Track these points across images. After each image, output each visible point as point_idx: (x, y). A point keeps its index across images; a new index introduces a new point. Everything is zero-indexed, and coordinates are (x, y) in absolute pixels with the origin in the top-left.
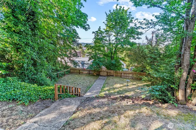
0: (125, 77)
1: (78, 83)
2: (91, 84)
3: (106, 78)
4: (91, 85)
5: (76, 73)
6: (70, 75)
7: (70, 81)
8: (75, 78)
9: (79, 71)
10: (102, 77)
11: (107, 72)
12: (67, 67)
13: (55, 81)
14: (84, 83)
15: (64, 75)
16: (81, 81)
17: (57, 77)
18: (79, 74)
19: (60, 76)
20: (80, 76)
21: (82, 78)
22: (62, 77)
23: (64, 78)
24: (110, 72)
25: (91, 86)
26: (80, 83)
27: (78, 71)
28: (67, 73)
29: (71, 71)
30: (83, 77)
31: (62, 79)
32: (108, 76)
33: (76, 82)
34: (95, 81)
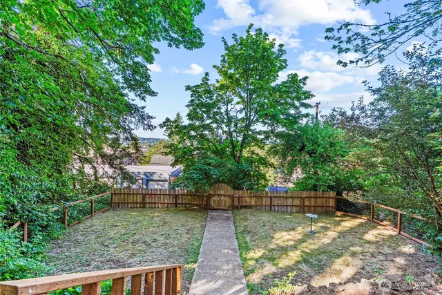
0: (284, 209)
1: (148, 240)
2: (197, 240)
3: (230, 214)
4: (197, 244)
5: (133, 206)
6: (110, 214)
7: (112, 234)
8: (132, 219)
9: (144, 199)
10: (216, 213)
11: (232, 198)
12: (99, 188)
13: (50, 238)
14: (167, 236)
15: (89, 212)
16: (154, 229)
17: (62, 220)
18: (144, 207)
19: (71, 217)
20: (149, 212)
21: (156, 219)
22: (79, 223)
23: (88, 223)
24: (239, 198)
25: (199, 247)
26: (156, 240)
27: (139, 199)
28: (100, 205)
29: (115, 199)
30: (158, 216)
31: (81, 227)
32: (234, 208)
33: (137, 237)
34: (203, 227)
